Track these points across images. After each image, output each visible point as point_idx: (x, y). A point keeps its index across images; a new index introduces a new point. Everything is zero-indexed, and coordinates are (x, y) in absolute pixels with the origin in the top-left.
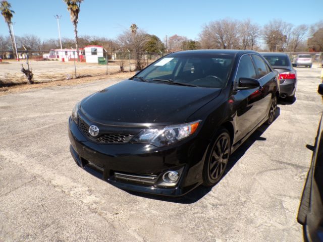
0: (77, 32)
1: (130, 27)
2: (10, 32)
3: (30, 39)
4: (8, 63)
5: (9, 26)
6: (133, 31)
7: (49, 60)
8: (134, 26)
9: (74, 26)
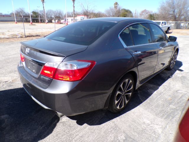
0: (74, 7)
1: (114, 4)
2: (44, 7)
3: (59, 12)
4: (35, 25)
5: (43, 4)
6: (115, 7)
7: (63, 24)
8: (116, 4)
9: (73, 3)
